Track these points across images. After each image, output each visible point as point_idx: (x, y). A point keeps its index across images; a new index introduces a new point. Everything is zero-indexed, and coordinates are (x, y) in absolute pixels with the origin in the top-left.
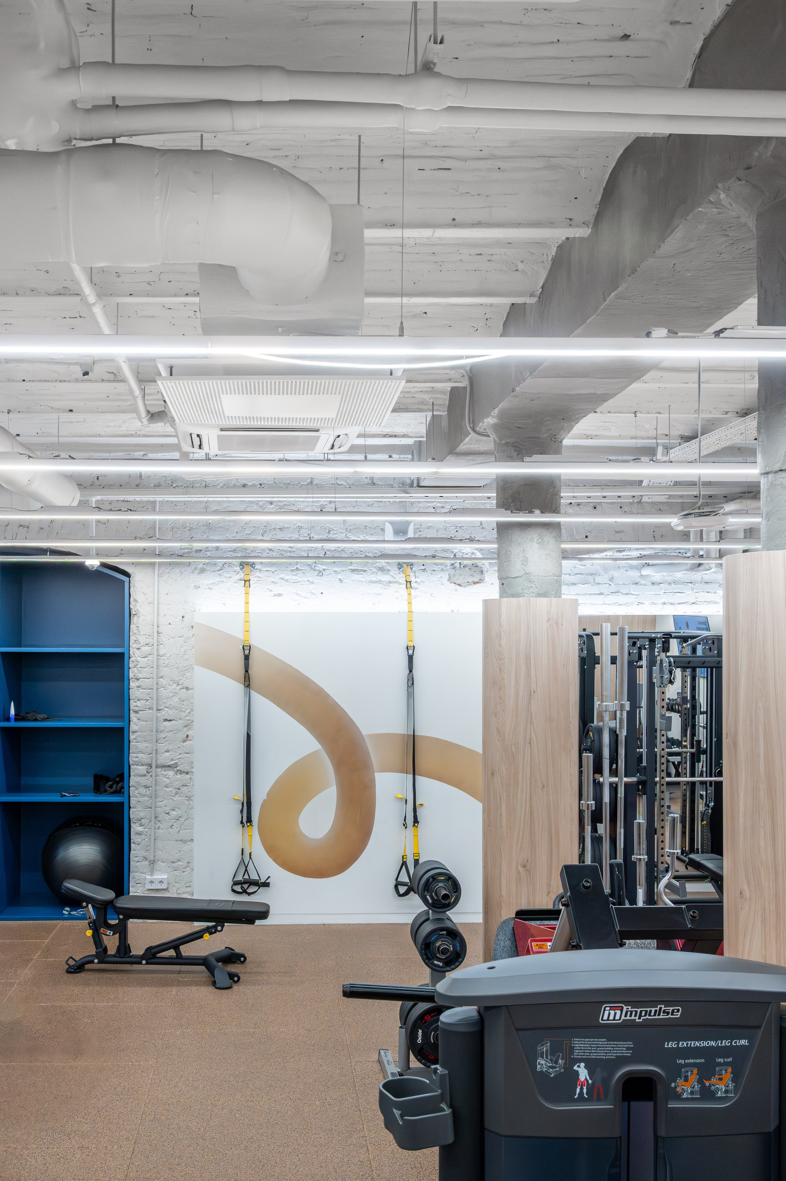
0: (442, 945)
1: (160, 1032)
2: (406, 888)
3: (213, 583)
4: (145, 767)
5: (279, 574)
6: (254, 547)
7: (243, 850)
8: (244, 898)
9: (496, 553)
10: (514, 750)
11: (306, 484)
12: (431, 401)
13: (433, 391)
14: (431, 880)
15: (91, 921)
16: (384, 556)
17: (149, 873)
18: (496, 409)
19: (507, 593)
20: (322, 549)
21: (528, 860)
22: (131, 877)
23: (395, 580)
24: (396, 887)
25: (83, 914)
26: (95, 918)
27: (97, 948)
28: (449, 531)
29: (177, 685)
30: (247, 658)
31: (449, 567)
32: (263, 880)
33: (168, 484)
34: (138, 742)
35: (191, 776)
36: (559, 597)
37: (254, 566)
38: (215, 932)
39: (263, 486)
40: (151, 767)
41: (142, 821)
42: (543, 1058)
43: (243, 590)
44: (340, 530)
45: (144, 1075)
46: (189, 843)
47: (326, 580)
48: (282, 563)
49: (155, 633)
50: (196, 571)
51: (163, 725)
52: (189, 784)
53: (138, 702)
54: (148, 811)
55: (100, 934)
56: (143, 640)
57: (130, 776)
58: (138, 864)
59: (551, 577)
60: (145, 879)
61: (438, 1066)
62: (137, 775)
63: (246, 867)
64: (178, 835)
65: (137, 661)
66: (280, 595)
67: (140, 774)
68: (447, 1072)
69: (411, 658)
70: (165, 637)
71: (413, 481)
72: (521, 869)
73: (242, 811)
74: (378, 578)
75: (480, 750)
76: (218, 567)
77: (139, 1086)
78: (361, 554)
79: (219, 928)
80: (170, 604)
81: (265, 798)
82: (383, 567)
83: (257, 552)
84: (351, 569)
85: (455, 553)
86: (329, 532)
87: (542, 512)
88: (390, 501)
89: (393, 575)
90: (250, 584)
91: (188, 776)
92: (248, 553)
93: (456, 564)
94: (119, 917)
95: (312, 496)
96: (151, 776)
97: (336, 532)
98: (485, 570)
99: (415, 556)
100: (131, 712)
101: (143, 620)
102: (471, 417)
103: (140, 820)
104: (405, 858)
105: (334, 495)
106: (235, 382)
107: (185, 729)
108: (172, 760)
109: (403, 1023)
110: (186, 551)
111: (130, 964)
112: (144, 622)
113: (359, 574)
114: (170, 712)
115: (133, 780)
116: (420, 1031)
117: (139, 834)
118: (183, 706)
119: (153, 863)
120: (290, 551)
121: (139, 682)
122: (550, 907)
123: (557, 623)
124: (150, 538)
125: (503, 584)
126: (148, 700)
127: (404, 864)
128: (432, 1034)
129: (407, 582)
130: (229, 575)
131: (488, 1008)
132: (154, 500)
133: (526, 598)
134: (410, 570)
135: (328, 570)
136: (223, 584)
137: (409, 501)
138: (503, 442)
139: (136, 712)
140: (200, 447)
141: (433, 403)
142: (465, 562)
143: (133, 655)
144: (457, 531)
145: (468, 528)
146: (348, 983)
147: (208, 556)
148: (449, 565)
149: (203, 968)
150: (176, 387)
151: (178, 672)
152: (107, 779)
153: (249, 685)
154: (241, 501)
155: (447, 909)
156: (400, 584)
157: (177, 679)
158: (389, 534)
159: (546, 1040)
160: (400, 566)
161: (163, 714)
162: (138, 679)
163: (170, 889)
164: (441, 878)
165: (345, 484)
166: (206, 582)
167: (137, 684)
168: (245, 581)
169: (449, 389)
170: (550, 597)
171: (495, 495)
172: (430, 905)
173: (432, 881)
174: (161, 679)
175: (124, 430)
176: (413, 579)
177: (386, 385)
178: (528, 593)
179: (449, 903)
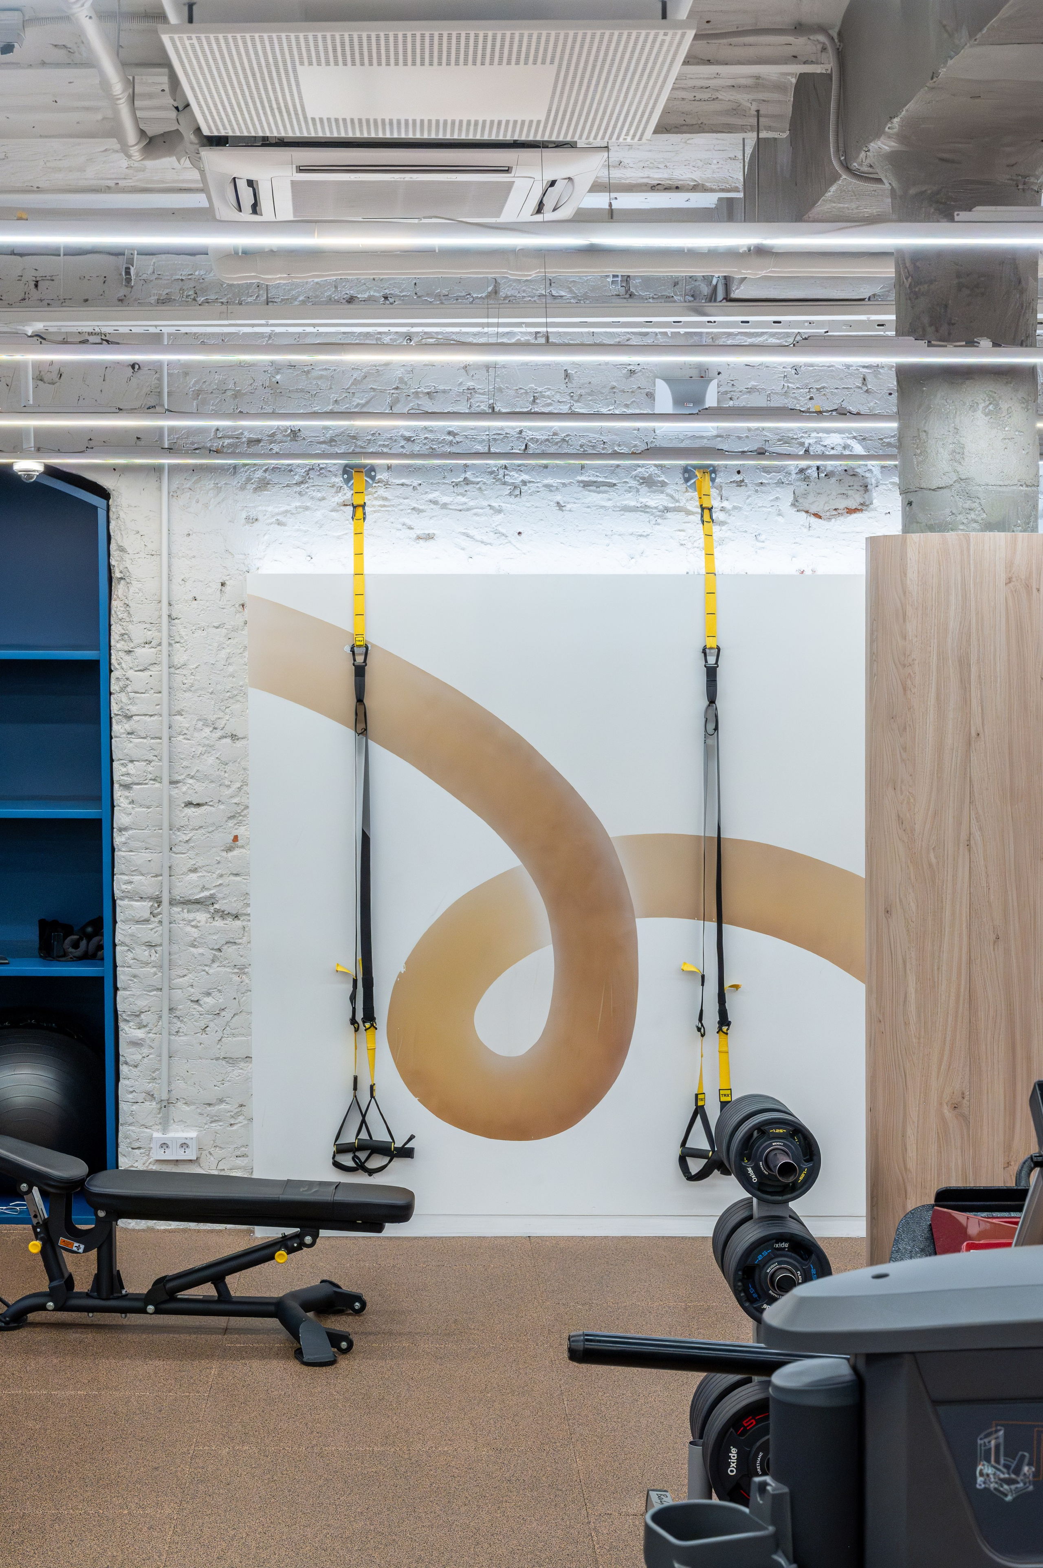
0: (782, 1271)
1: (185, 1450)
2: (704, 1162)
3: (287, 512)
4: (147, 904)
5: (426, 493)
6: (373, 434)
7: (356, 1078)
8: (361, 1179)
9: (895, 447)
10: (934, 860)
11: (484, 295)
12: (754, 107)
13: (759, 84)
14: (755, 1134)
15: (38, 1223)
16: (652, 451)
17: (159, 1127)
18: (896, 120)
19: (917, 523)
20: (519, 437)
21: (963, 1094)
22: (120, 1135)
23: (677, 504)
24: (682, 1160)
25: (21, 1212)
26: (46, 1216)
27: (51, 1279)
28: (795, 398)
29: (211, 729)
30: (360, 672)
31: (794, 476)
32: (399, 1144)
33: (187, 296)
34: (131, 851)
35: (245, 923)
36: (1032, 531)
37: (373, 474)
38: (299, 1248)
39: (391, 300)
40: (160, 903)
41: (142, 1016)
42: (989, 1461)
43: (350, 526)
44: (558, 397)
45: (155, 1534)
46: (242, 1064)
47: (528, 504)
48: (434, 468)
49: (165, 619)
50: (249, 486)
51: (183, 815)
52: (240, 941)
53: (130, 765)
54: (155, 996)
55: (58, 1250)
56: (138, 633)
57: (115, 922)
58: (135, 1107)
59: (1015, 488)
60: (151, 1139)
61: (768, 1479)
62: (130, 920)
63: (364, 1116)
64: (219, 1046)
65: (127, 679)
66: (429, 537)
67: (136, 918)
68: (786, 1490)
69: (711, 674)
70: (185, 627)
71: (715, 288)
72: (947, 1111)
73: (353, 998)
74: (641, 500)
75: (860, 870)
76: (297, 477)
77: (144, 1556)
78: (603, 449)
79: (308, 1239)
80: (194, 557)
81: (403, 970)
82: (650, 475)
83: (380, 445)
84: (582, 482)
85: (806, 445)
86: (534, 401)
87: (996, 344)
88: (665, 333)
89: (672, 493)
90: (364, 514)
91: (238, 923)
92: (362, 447)
93: (809, 471)
94: (96, 1215)
95: (495, 320)
96: (160, 922)
97: (549, 401)
98: (873, 481)
99: (720, 453)
100: (116, 786)
101: (137, 591)
102: (841, 134)
103: (138, 1016)
104: (701, 1100)
105: (543, 320)
106: (328, 35)
107: (231, 823)
108: (204, 888)
109: (697, 1435)
110: (227, 441)
111: (121, 1313)
112: (141, 594)
113: (599, 493)
114: (199, 787)
115: (123, 932)
116: (734, 1451)
117: (136, 1044)
118: (226, 775)
119: (166, 1104)
120: (451, 442)
121: (132, 722)
122: (1011, 1184)
123: (1028, 587)
124: (151, 409)
125: (910, 503)
126: (150, 762)
127: (699, 1111)
128: (760, 1456)
129: (703, 509)
130: (319, 495)
131: (872, 1358)
132: (157, 330)
133: (960, 532)
134: (711, 484)
135: (532, 484)
136: (307, 512)
137: (707, 333)
138: (912, 191)
139: (127, 787)
140: (255, 208)
141: (758, 111)
142: (830, 464)
143: (118, 667)
144: (811, 398)
145: (836, 391)
146: (581, 1332)
147: (274, 452)
148: (794, 472)
149: (274, 1323)
150: (201, 47)
151: (213, 702)
152: (68, 930)
153: (366, 730)
154: (344, 333)
155: (789, 1196)
156: (689, 513)
157: (212, 717)
158: (664, 401)
159: (997, 1425)
160: (688, 473)
161: (184, 792)
162: (129, 717)
163: (202, 1160)
164: (778, 1131)
165: (569, 296)
166: (270, 509)
167: (128, 726)
168: (355, 507)
169: (794, 81)
170: (1013, 531)
171: (893, 317)
172: (752, 1187)
173: (758, 1138)
174: (178, 717)
175: (90, 175)
176: (716, 503)
177: (654, 41)
178: (965, 521)
179: (795, 1183)
